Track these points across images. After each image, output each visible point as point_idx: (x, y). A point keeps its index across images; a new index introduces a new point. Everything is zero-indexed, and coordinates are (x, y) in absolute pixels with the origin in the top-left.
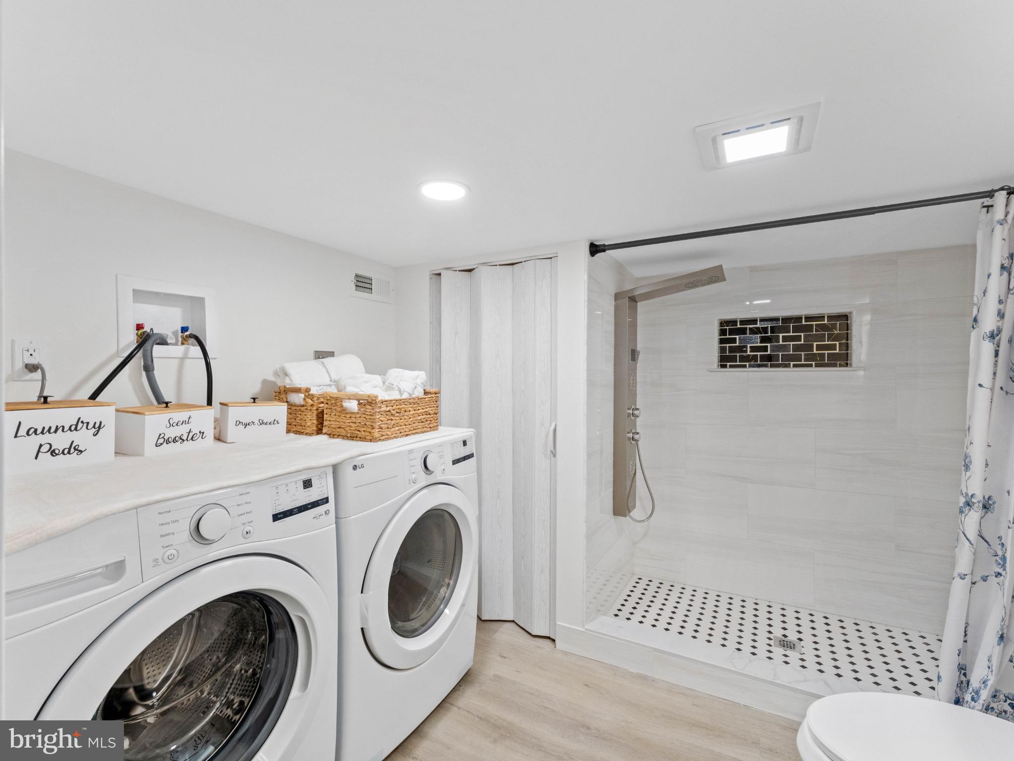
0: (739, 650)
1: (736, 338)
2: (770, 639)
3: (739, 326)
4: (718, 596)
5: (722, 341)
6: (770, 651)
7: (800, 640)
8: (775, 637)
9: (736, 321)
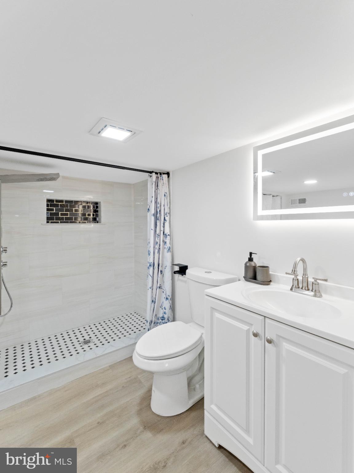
0: (78, 353)
1: (54, 209)
2: (80, 344)
3: (55, 203)
4: (43, 340)
5: (48, 210)
6: (83, 348)
7: (90, 338)
8: (81, 342)
9: (54, 201)
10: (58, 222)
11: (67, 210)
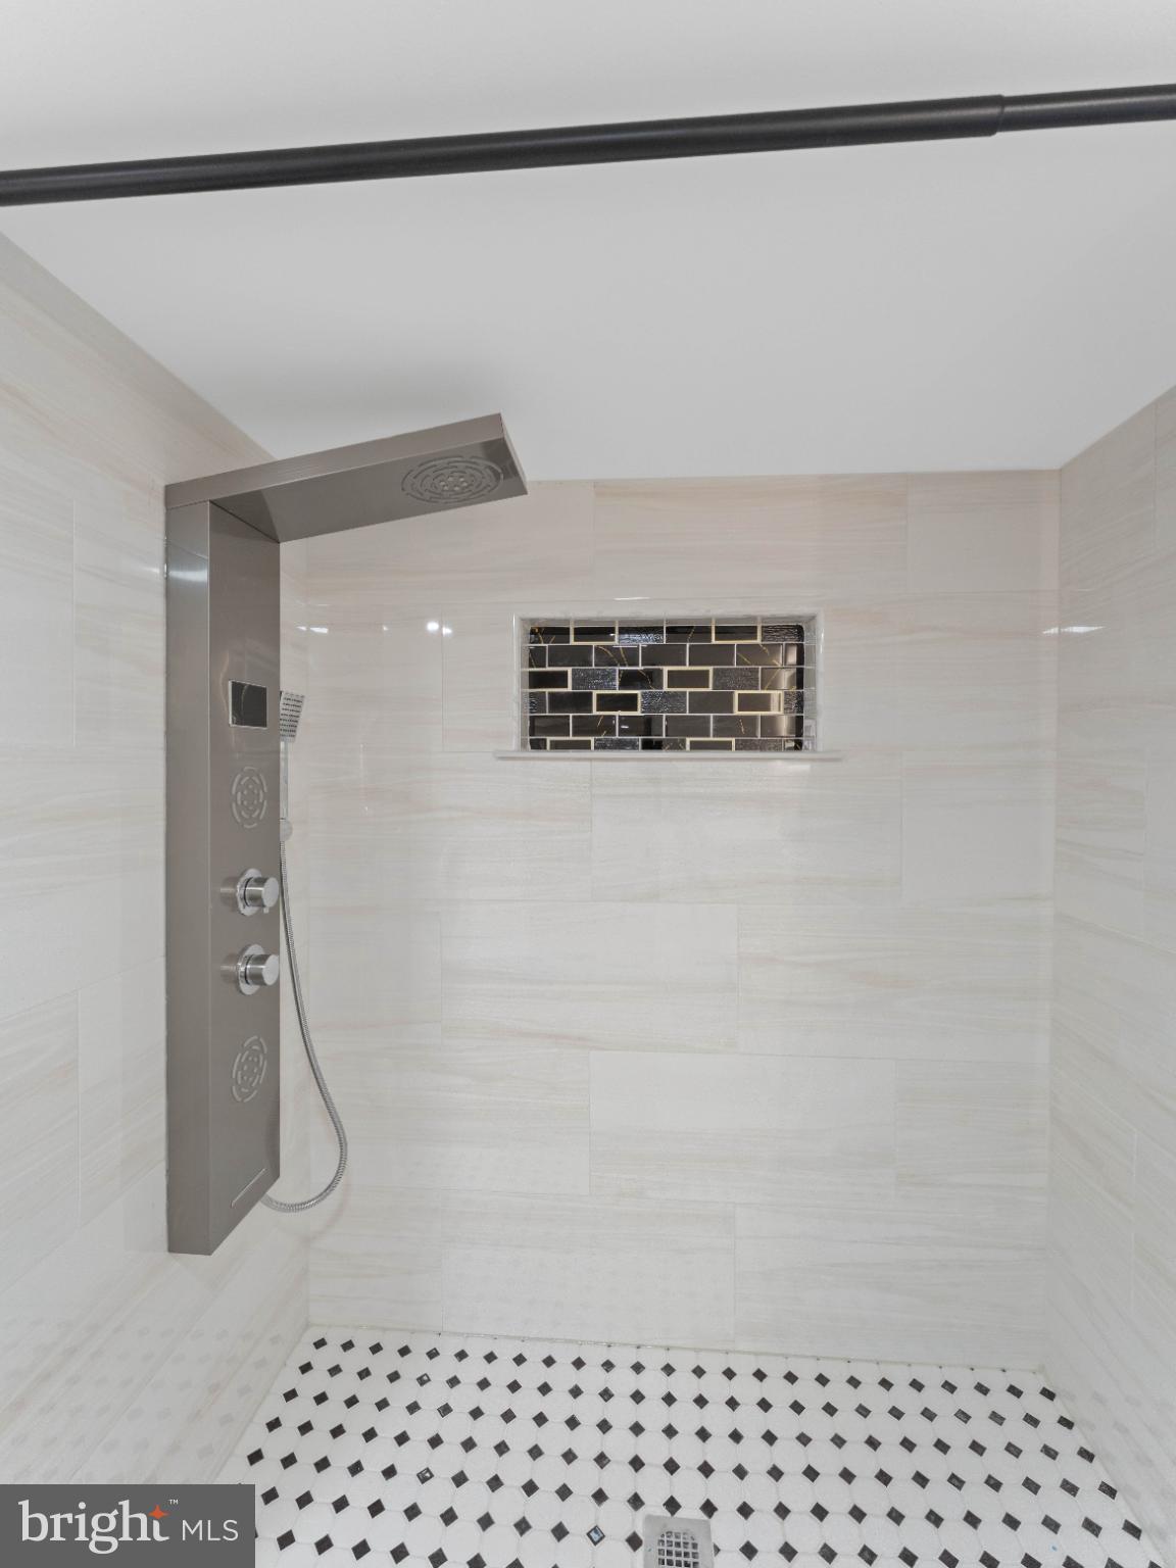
1: (566, 673)
3: (572, 642)
5: (536, 680)
7: (709, 1509)
8: (648, 1523)
9: (567, 631)
10: (585, 746)
11: (628, 680)
